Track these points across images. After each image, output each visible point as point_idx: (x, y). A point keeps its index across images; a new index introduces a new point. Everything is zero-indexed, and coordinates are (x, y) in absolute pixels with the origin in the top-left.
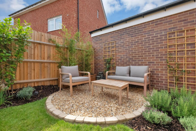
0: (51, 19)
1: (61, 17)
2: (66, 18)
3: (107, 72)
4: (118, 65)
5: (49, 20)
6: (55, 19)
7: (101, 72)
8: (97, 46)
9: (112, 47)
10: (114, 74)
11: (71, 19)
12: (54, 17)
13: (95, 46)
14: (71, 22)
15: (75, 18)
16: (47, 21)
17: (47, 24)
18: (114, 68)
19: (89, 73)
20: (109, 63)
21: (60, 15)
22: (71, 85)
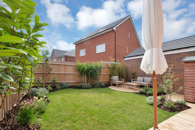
0: (99, 46)
1: (105, 44)
2: (108, 45)
3: (132, 80)
4: (139, 76)
5: (97, 46)
6: (100, 45)
7: (129, 79)
8: (128, 65)
9: (136, 67)
10: (136, 80)
11: (111, 46)
12: (100, 44)
13: (127, 65)
14: (111, 47)
15: (113, 45)
16: (96, 46)
17: (96, 49)
18: (136, 78)
19: (123, 79)
20: (134, 75)
21: (104, 43)
22: (117, 84)
